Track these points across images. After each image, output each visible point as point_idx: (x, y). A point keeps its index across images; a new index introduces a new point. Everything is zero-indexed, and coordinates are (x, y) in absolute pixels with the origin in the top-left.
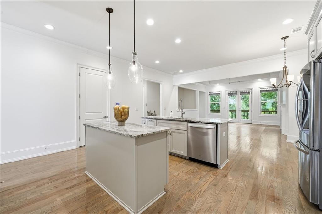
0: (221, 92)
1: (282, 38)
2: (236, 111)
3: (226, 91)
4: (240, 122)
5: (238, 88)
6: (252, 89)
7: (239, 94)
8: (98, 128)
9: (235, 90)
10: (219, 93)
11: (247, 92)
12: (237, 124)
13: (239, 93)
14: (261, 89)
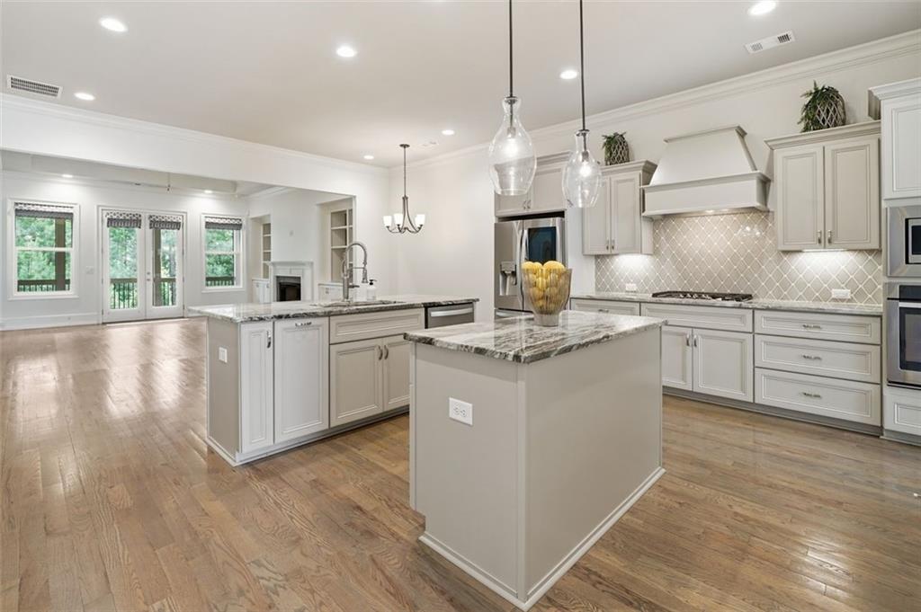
0: (76, 207)
1: (402, 145)
2: (135, 280)
3: (98, 206)
4: (148, 318)
5: (146, 206)
6: (184, 215)
7: (148, 226)
8: (607, 337)
9: (134, 211)
10: (70, 211)
11: (172, 223)
12: (137, 325)
13: (145, 223)
14: (208, 220)
